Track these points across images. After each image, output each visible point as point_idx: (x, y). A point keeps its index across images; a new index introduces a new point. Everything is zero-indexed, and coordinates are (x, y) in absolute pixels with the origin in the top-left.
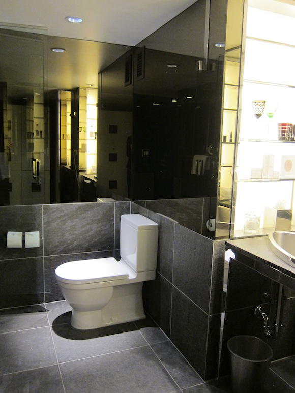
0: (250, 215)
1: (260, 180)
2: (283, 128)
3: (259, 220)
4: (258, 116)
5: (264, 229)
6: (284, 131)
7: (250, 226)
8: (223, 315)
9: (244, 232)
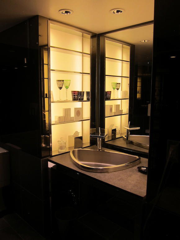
0: (60, 142)
1: (64, 122)
2: (74, 94)
3: (65, 144)
4: (61, 88)
5: (69, 147)
6: (75, 96)
7: (61, 148)
8: (50, 198)
9: (58, 151)
